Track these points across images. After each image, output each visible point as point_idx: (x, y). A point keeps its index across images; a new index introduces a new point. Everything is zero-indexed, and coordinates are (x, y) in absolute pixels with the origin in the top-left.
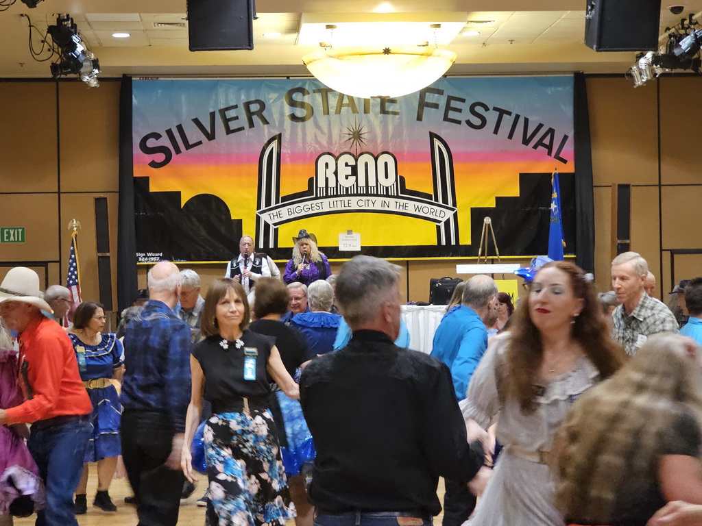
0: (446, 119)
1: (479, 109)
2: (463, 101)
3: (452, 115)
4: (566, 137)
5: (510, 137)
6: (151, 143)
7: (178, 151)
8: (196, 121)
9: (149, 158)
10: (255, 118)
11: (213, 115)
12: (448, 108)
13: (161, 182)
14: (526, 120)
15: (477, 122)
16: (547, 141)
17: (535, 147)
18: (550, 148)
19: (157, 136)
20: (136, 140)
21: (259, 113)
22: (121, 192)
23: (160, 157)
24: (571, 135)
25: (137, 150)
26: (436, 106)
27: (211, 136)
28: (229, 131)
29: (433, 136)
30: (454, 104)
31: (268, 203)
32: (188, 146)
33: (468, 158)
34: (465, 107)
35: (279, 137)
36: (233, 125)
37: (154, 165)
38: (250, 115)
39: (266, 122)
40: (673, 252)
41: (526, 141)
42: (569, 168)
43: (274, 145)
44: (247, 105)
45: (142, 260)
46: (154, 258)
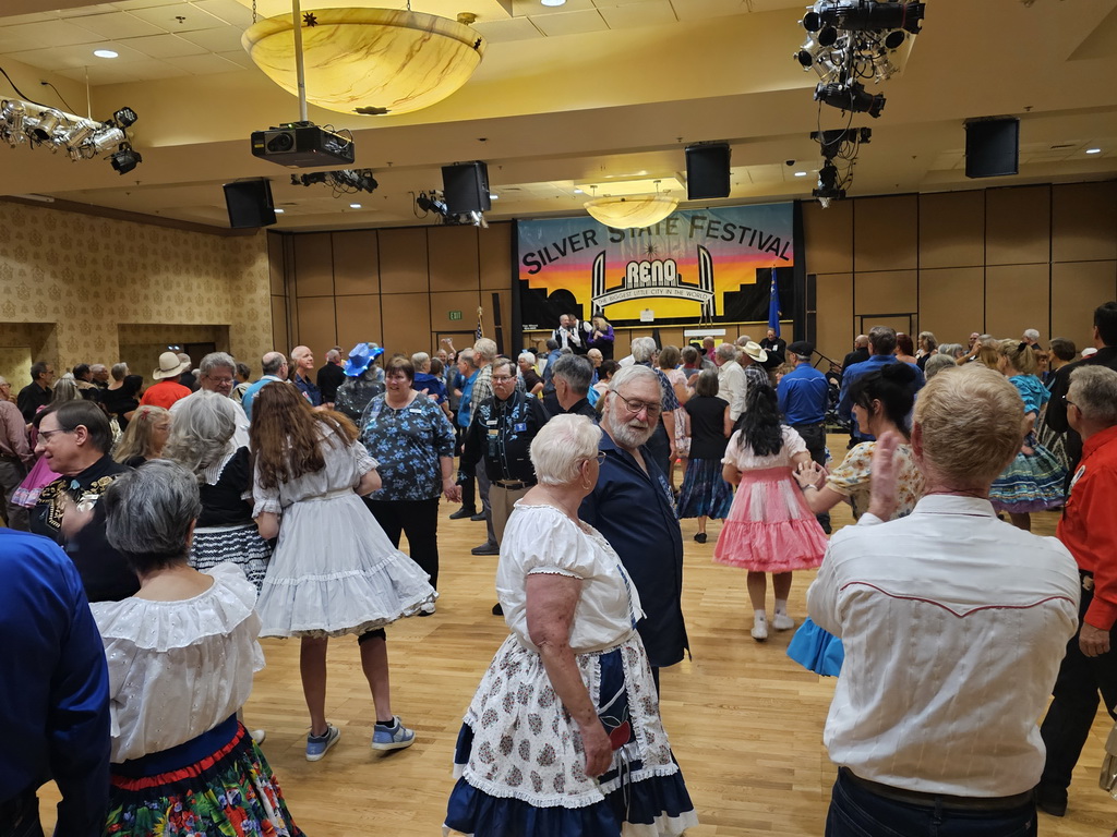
0: (708, 235)
1: (730, 228)
2: (719, 223)
3: (711, 232)
4: (788, 243)
5: (750, 245)
6: (529, 259)
7: (545, 264)
8: (555, 245)
9: (529, 268)
10: (590, 241)
11: (564, 240)
12: (709, 228)
13: (536, 283)
14: (761, 233)
15: (729, 236)
16: (775, 247)
17: (767, 251)
18: (777, 251)
19: (533, 255)
20: (521, 258)
21: (592, 238)
22: (513, 289)
23: (535, 267)
24: (791, 242)
25: (521, 264)
26: (702, 227)
27: (564, 254)
28: (574, 250)
29: (699, 247)
30: (713, 225)
31: (598, 294)
32: (550, 260)
33: (722, 260)
34: (721, 227)
35: (604, 253)
36: (576, 246)
37: (531, 272)
38: (586, 239)
39: (596, 244)
40: (862, 317)
41: (761, 247)
42: (790, 263)
43: (601, 258)
44: (585, 234)
45: (527, 329)
46: (533, 328)
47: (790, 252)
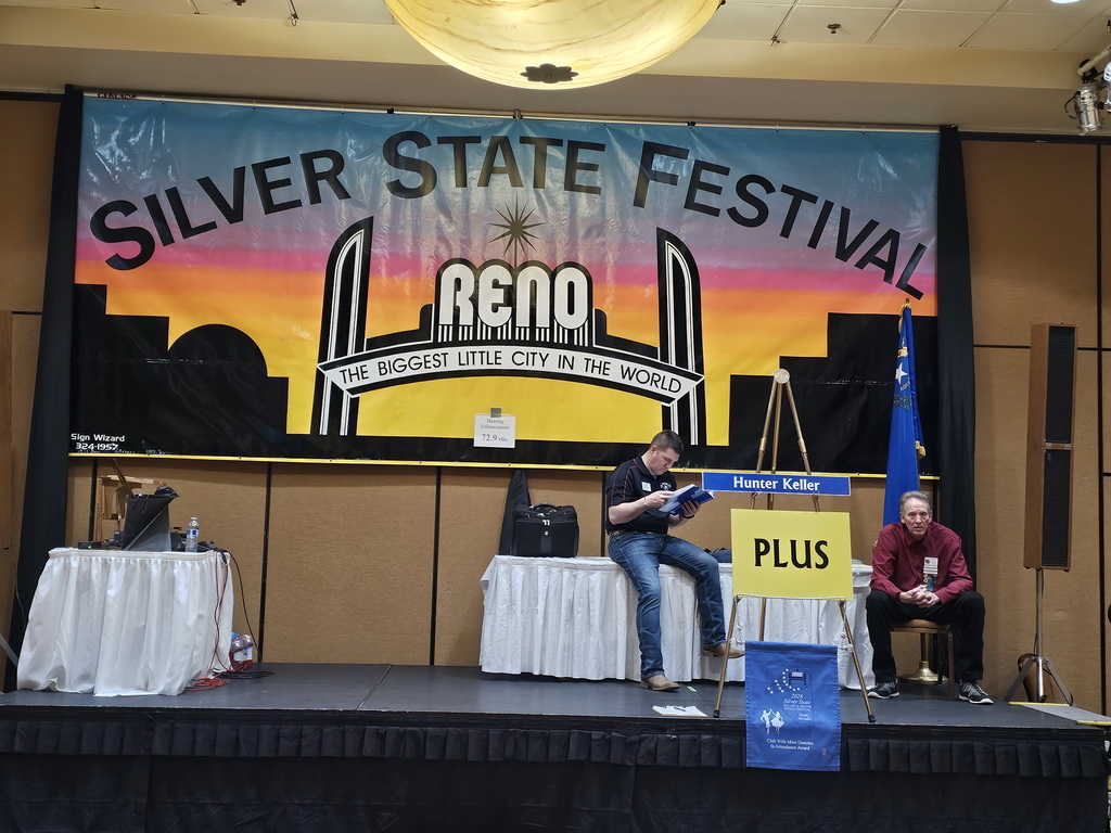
0: (690, 204)
1: (754, 189)
2: (725, 171)
3: (702, 197)
4: (920, 248)
5: (813, 243)
6: (115, 221)
7: (168, 239)
8: (207, 184)
9: (108, 249)
10: (323, 185)
11: (240, 174)
12: (695, 184)
13: (129, 298)
14: (845, 214)
15: (750, 212)
16: (883, 254)
17: (861, 264)
18: (889, 267)
19: (128, 208)
21: (331, 177)
22: (47, 315)
23: (131, 249)
24: (930, 245)
25: (85, 234)
26: (673, 180)
27: (234, 214)
28: (270, 207)
29: (663, 236)
30: (707, 177)
31: (342, 348)
32: (187, 230)
33: (729, 280)
34: (729, 183)
35: (368, 225)
36: (279, 196)
37: (119, 263)
38: (313, 178)
39: (343, 194)
41: (843, 253)
42: (925, 307)
43: (358, 239)
44: (308, 160)
45: (84, 448)
46: (107, 446)
47: (925, 273)
